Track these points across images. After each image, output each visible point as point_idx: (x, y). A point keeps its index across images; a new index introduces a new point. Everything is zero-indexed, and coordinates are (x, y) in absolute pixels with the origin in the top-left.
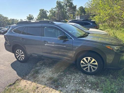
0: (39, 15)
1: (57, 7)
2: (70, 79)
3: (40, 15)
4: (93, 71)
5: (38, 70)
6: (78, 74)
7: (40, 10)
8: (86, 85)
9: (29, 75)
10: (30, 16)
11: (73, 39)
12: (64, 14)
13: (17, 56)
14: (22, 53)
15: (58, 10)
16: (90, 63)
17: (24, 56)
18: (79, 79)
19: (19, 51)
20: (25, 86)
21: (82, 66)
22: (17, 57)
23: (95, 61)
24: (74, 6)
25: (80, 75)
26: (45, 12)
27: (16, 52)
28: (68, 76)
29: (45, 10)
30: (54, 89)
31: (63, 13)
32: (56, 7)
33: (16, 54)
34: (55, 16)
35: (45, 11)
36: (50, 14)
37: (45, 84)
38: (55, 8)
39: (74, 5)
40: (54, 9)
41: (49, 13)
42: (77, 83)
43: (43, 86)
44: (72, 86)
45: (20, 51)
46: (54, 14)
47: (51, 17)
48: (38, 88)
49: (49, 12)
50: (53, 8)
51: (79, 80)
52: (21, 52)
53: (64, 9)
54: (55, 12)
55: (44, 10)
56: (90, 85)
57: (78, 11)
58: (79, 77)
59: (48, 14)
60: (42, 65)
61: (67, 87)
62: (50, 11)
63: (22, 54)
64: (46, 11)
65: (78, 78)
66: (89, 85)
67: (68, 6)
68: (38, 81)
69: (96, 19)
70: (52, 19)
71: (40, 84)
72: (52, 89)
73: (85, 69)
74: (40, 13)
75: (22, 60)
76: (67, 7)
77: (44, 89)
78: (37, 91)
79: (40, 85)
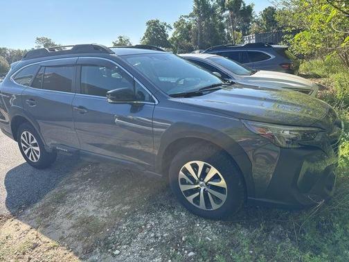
0: (144, 38)
1: (197, 11)
2: (140, 227)
3: (146, 36)
4: (215, 206)
5: (66, 193)
6: (172, 213)
7: (149, 23)
8: (181, 251)
9: (38, 205)
10: (121, 40)
11: (157, 102)
12: (215, 31)
13: (25, 149)
14: (35, 141)
15: (200, 22)
16: (203, 181)
17: (39, 150)
18: (167, 231)
19: (27, 134)
20: (7, 237)
21: (183, 188)
22: (26, 152)
23: (219, 174)
24: (246, 5)
25: (178, 218)
26: (163, 27)
27: (22, 138)
28: (139, 219)
29: (161, 22)
30: (76, 254)
31: (211, 28)
32: (192, 11)
33: (23, 145)
34: (189, 40)
35: (161, 26)
36: (175, 33)
37: (62, 238)
38: (191, 15)
39: (244, 5)
40: (188, 17)
41: (174, 30)
42: (152, 244)
43: (52, 244)
44: (134, 250)
45: (30, 135)
46: (185, 31)
47: (178, 41)
48: (36, 249)
49: (173, 27)
50: (185, 17)
51: (165, 235)
52: (32, 140)
53: (214, 16)
54: (189, 27)
55: (158, 21)
56: (191, 254)
57: (258, 23)
58: (169, 222)
59: (170, 34)
60: (83, 178)
61: (117, 252)
62: (177, 25)
63: (35, 145)
64: (165, 24)
65: (165, 226)
66: (188, 253)
67: (228, 6)
68: (48, 225)
69: (301, 43)
70: (181, 48)
71: (48, 235)
72: (71, 254)
73: (190, 199)
74: (147, 30)
75: (35, 161)
76: (224, 10)
77: (51, 252)
78: (27, 256)
79: (45, 239)
